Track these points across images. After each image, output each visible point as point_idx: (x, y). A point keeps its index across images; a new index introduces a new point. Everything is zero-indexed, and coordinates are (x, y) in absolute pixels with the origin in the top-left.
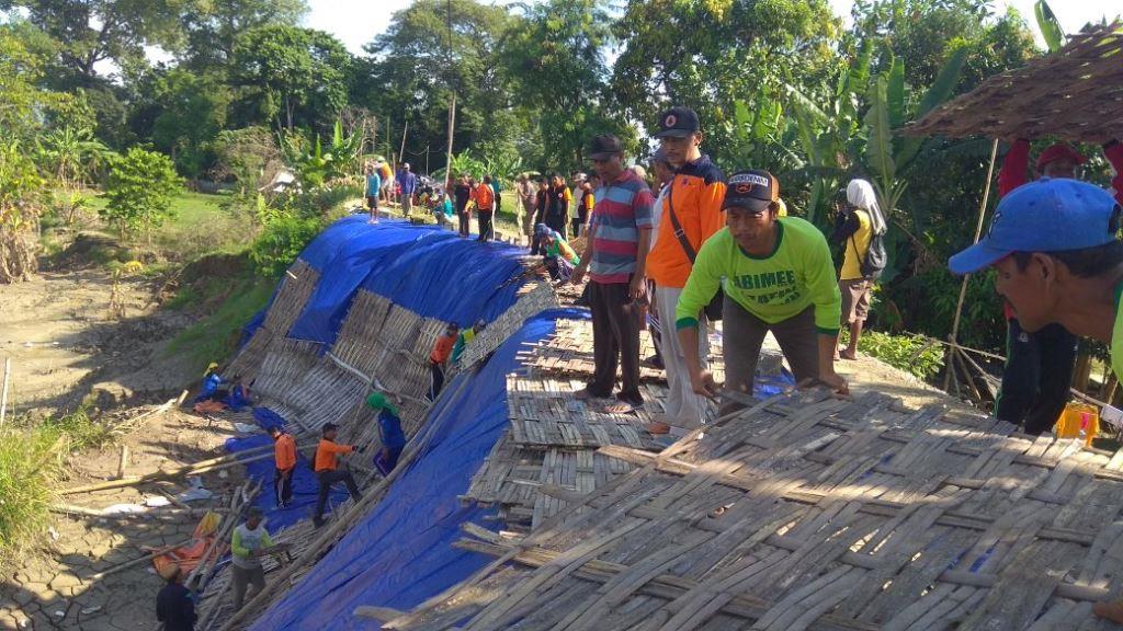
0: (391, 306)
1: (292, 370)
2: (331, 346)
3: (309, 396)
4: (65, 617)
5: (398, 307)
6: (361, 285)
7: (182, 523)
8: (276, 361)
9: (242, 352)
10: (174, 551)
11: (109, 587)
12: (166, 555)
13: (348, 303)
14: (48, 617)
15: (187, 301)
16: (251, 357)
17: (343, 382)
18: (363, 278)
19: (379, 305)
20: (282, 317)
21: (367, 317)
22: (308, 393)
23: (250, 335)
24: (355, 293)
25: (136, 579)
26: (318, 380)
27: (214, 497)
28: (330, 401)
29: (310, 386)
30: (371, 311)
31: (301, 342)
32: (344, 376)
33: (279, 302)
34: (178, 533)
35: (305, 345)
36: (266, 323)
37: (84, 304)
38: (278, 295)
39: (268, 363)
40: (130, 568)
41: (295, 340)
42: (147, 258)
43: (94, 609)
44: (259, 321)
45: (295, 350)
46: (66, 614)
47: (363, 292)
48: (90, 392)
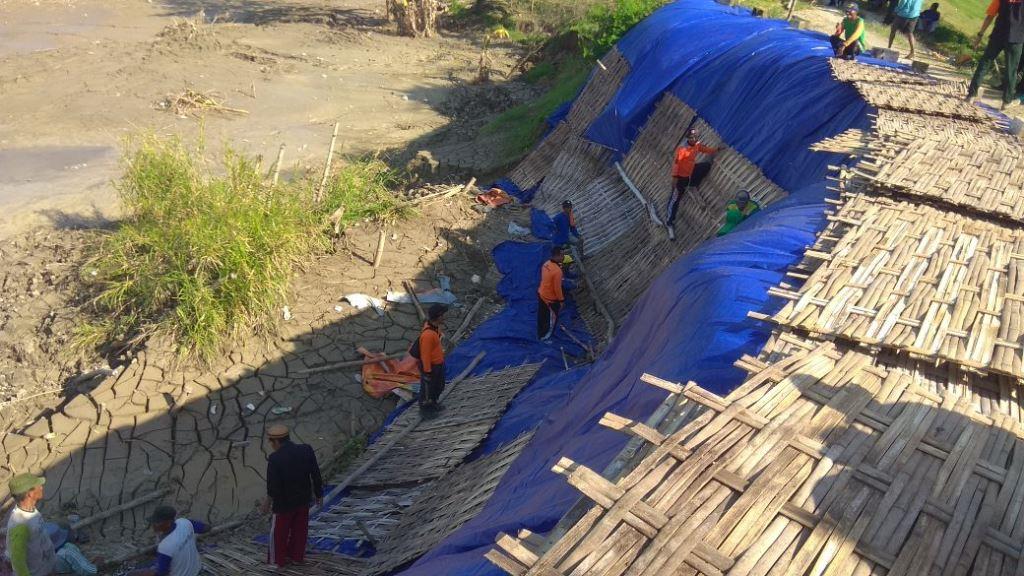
0: (695, 119)
1: (579, 176)
2: (624, 155)
3: (586, 209)
4: (254, 412)
5: (702, 122)
6: (669, 88)
7: (412, 328)
8: (566, 162)
9: (543, 144)
10: (387, 361)
11: (311, 387)
12: (378, 364)
13: (650, 108)
14: (240, 407)
15: (542, 75)
16: (547, 151)
17: (623, 200)
18: (672, 80)
19: (682, 115)
20: (585, 114)
21: (667, 129)
22: (586, 205)
23: (552, 127)
24: (660, 97)
25: (340, 385)
26: (600, 191)
27: (455, 305)
28: (604, 218)
29: (590, 196)
30: (672, 123)
31: (594, 145)
32: (625, 192)
33: (586, 96)
34: (403, 338)
35: (597, 149)
36: (570, 117)
37: (464, 65)
38: (586, 88)
39: (559, 163)
40: (340, 369)
41: (588, 141)
42: (528, 26)
43: (285, 410)
44: (563, 113)
45: (586, 153)
46: (257, 408)
47: (669, 97)
48: (415, 158)
